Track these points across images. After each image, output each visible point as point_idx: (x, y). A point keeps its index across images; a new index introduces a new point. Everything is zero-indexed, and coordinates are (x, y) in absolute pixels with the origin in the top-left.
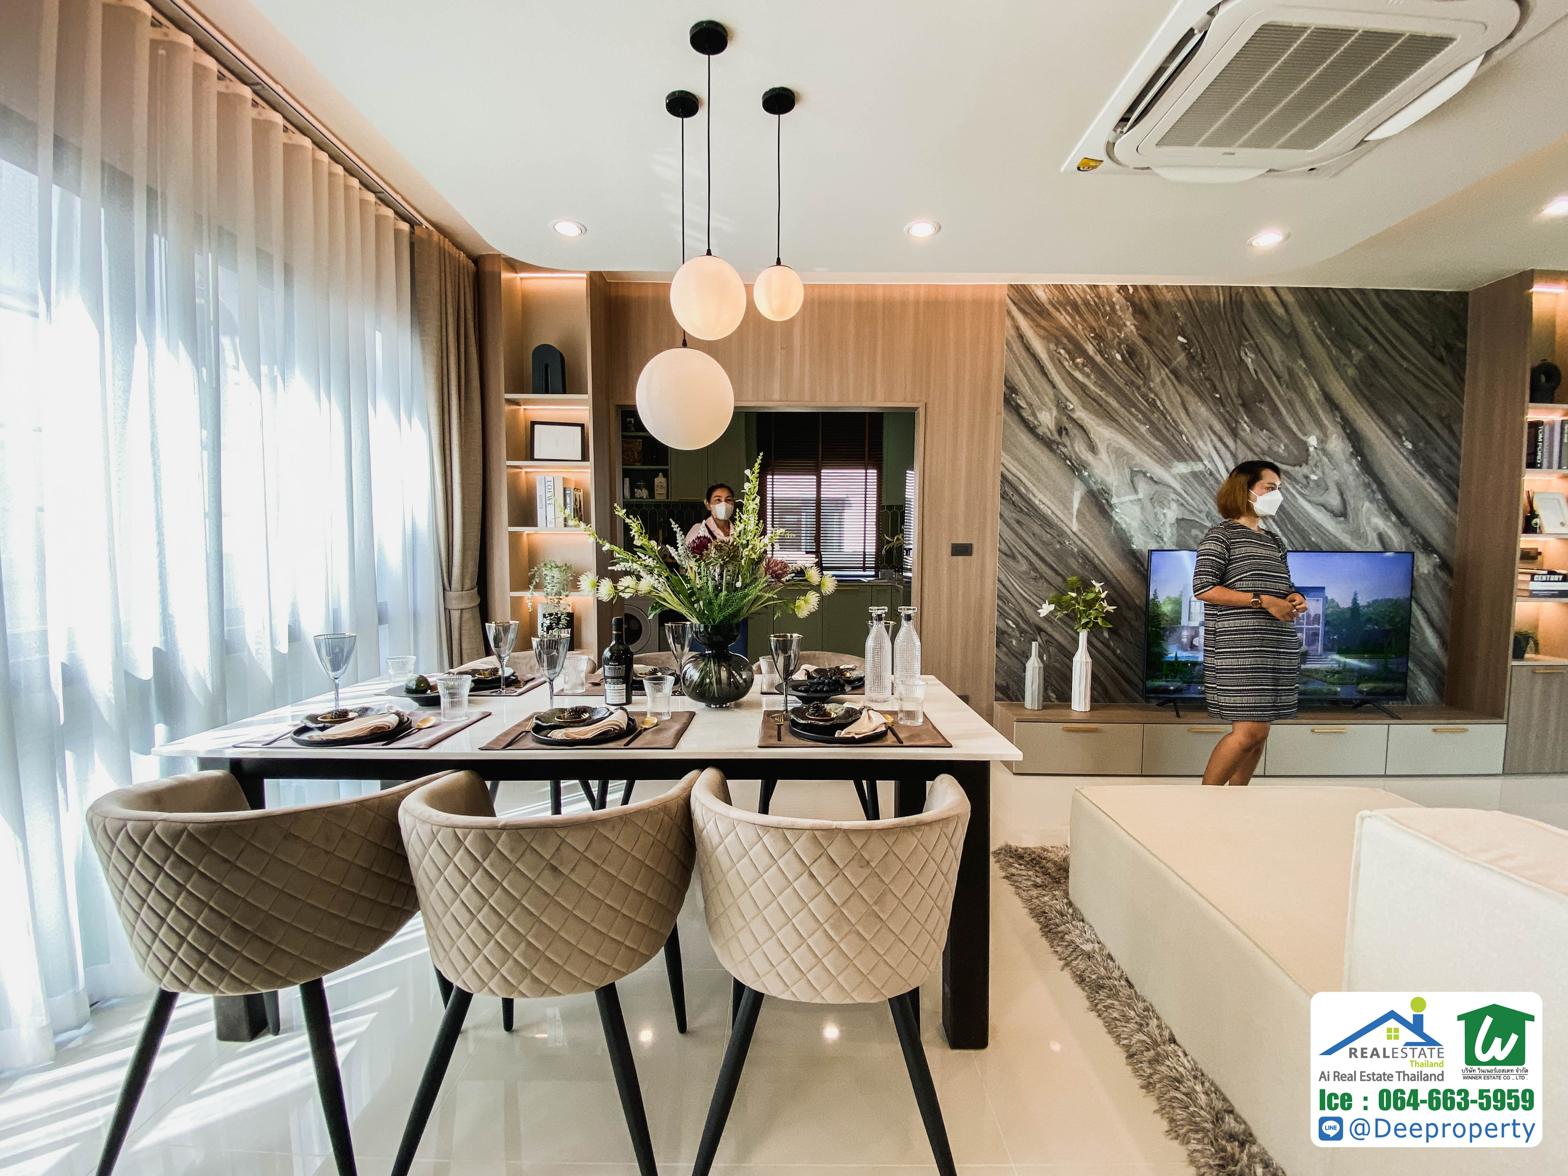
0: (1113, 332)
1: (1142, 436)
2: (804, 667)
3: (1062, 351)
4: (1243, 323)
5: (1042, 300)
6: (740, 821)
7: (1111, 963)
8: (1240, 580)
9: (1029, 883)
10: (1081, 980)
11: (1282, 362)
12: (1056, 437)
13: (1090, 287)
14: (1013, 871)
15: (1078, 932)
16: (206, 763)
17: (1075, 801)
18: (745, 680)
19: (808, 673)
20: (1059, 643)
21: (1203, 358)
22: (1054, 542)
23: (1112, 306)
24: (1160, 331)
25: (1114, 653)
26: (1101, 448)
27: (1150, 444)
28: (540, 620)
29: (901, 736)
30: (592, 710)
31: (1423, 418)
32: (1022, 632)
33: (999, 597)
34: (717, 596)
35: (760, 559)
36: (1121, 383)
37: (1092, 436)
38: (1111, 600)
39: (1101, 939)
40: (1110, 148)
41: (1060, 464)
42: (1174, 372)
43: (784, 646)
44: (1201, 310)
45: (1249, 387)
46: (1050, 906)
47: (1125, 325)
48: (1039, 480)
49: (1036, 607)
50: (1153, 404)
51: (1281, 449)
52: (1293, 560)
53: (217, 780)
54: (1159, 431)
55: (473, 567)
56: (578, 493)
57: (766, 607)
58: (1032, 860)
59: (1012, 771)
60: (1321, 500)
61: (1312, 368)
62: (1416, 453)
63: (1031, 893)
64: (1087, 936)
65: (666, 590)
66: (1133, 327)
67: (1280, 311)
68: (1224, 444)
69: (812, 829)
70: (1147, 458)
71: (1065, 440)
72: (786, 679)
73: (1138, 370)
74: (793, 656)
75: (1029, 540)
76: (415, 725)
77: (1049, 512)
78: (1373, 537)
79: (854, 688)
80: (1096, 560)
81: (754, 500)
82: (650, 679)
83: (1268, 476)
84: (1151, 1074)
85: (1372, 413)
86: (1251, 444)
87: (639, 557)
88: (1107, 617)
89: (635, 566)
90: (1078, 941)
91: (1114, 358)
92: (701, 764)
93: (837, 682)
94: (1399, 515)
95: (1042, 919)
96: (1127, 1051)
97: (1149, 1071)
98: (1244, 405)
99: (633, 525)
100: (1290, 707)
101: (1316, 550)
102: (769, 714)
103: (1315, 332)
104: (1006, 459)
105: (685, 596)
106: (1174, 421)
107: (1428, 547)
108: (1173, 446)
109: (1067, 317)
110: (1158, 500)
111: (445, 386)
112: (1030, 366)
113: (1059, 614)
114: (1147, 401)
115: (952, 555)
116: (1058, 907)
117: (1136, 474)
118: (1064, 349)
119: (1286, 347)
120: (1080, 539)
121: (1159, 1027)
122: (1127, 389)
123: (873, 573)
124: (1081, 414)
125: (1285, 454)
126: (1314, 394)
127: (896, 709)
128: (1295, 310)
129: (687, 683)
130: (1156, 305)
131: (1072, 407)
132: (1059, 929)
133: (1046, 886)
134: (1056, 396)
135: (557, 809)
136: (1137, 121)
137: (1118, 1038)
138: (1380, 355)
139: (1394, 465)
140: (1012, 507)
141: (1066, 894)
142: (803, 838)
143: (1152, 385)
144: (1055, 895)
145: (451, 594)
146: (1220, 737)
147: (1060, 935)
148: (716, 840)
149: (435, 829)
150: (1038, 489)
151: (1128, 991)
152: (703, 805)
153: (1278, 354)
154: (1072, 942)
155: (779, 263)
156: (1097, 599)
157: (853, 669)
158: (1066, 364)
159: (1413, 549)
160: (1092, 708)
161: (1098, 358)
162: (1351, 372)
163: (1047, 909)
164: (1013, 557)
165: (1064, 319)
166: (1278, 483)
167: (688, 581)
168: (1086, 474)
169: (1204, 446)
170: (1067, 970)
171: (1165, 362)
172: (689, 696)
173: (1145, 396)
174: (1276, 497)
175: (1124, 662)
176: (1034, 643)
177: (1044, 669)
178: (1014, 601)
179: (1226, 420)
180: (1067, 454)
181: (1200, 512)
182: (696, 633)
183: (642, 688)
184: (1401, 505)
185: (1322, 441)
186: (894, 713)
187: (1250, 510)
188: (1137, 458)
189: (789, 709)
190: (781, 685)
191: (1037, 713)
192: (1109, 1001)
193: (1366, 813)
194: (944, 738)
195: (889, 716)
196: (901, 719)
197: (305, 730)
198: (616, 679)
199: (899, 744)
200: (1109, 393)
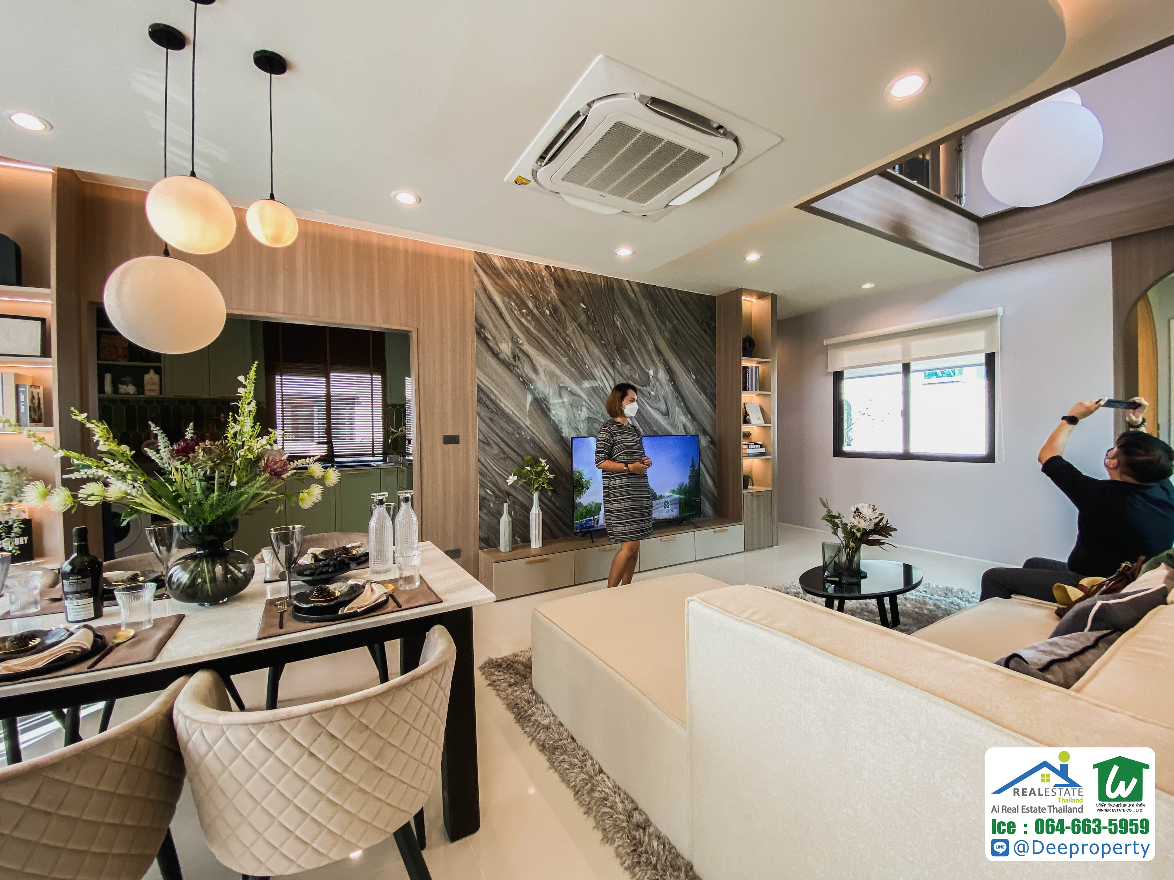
0: (543, 295)
1: (563, 364)
2: (311, 550)
3: (513, 304)
4: (614, 300)
5: (498, 266)
6: (230, 725)
7: (561, 728)
8: (620, 455)
9: (506, 685)
10: (543, 747)
11: (635, 326)
12: (512, 361)
13: (528, 262)
14: (495, 678)
15: (539, 712)
17: (534, 617)
18: (245, 574)
19: (315, 557)
20: (522, 503)
21: (595, 318)
22: (515, 432)
23: (542, 278)
24: (570, 299)
25: (555, 505)
26: (540, 370)
27: (568, 369)
29: (400, 600)
30: (46, 633)
31: (699, 362)
32: (497, 497)
33: (480, 473)
34: (207, 497)
35: (259, 458)
36: (549, 329)
37: (534, 362)
38: (551, 471)
39: (555, 712)
40: (534, 173)
41: (517, 380)
42: (580, 325)
43: (285, 538)
44: (593, 289)
45: (619, 339)
46: (521, 698)
47: (551, 292)
48: (503, 390)
49: (505, 478)
50: (569, 344)
51: (636, 377)
52: (645, 442)
54: (573, 361)
56: (35, 391)
57: (266, 502)
58: (507, 667)
60: (657, 406)
61: (649, 331)
62: (697, 381)
63: (507, 691)
64: (545, 713)
65: (142, 495)
66: (555, 294)
67: (632, 295)
68: (608, 372)
69: (310, 713)
70: (567, 379)
71: (518, 363)
72: (288, 568)
73: (559, 322)
74: (295, 545)
75: (499, 432)
77: (511, 412)
78: (681, 427)
79: (358, 564)
80: (541, 445)
81: (249, 404)
82: (124, 590)
83: (631, 393)
84: (589, 801)
85: (677, 359)
86: (621, 372)
87: (106, 463)
88: (550, 482)
89: (100, 473)
90: (539, 719)
91: (545, 312)
92: (189, 670)
93: (342, 562)
94: (691, 414)
95: (515, 709)
96: (575, 790)
97: (588, 800)
98: (617, 349)
99: (97, 430)
100: (649, 529)
101: (655, 435)
102: (271, 603)
103: (649, 310)
104: (480, 374)
105: (168, 499)
106: (581, 356)
107: (705, 432)
108: (581, 372)
109: (515, 281)
110: (575, 405)
112: (492, 311)
113: (520, 483)
114: (565, 342)
115: (444, 443)
116: (526, 697)
117: (561, 390)
118: (514, 302)
119: (636, 317)
120: (531, 431)
121: (593, 765)
122: (553, 333)
123: (381, 458)
124: (526, 347)
125: (639, 380)
126: (651, 346)
127: (397, 576)
128: (639, 295)
129: (174, 587)
130: (567, 281)
131: (521, 342)
132: (527, 714)
133: (517, 683)
134: (510, 333)
136: (551, 160)
137: (568, 783)
138: (679, 327)
139: (688, 387)
140: (486, 409)
141: (531, 684)
142: (301, 724)
143: (568, 332)
144: (523, 689)
146: (615, 553)
147: (528, 719)
148: (203, 748)
150: (503, 396)
151: (572, 746)
152: (186, 717)
153: (632, 321)
154: (536, 721)
155: (273, 197)
156: (543, 470)
157: (359, 547)
158: (516, 312)
159: (699, 433)
160: (544, 545)
161: (535, 311)
162: (667, 335)
163: (519, 701)
164: (489, 444)
165: (513, 281)
166: (636, 398)
167: (172, 483)
168: (532, 387)
169: (598, 373)
170: (534, 743)
171: (575, 319)
173: (565, 340)
174: (635, 406)
175: (562, 510)
176: (505, 504)
177: (512, 522)
178: (489, 474)
179: (608, 358)
180: (520, 373)
181: (598, 413)
182: (184, 534)
183: (113, 598)
184: (692, 410)
185: (656, 373)
186: (394, 581)
187: (622, 414)
188: (562, 378)
189: (294, 594)
190: (284, 572)
191: (508, 554)
192: (562, 757)
193: (689, 598)
194: (436, 596)
195: (390, 585)
196: (401, 585)
198: (80, 593)
199: (399, 609)
200: (543, 335)
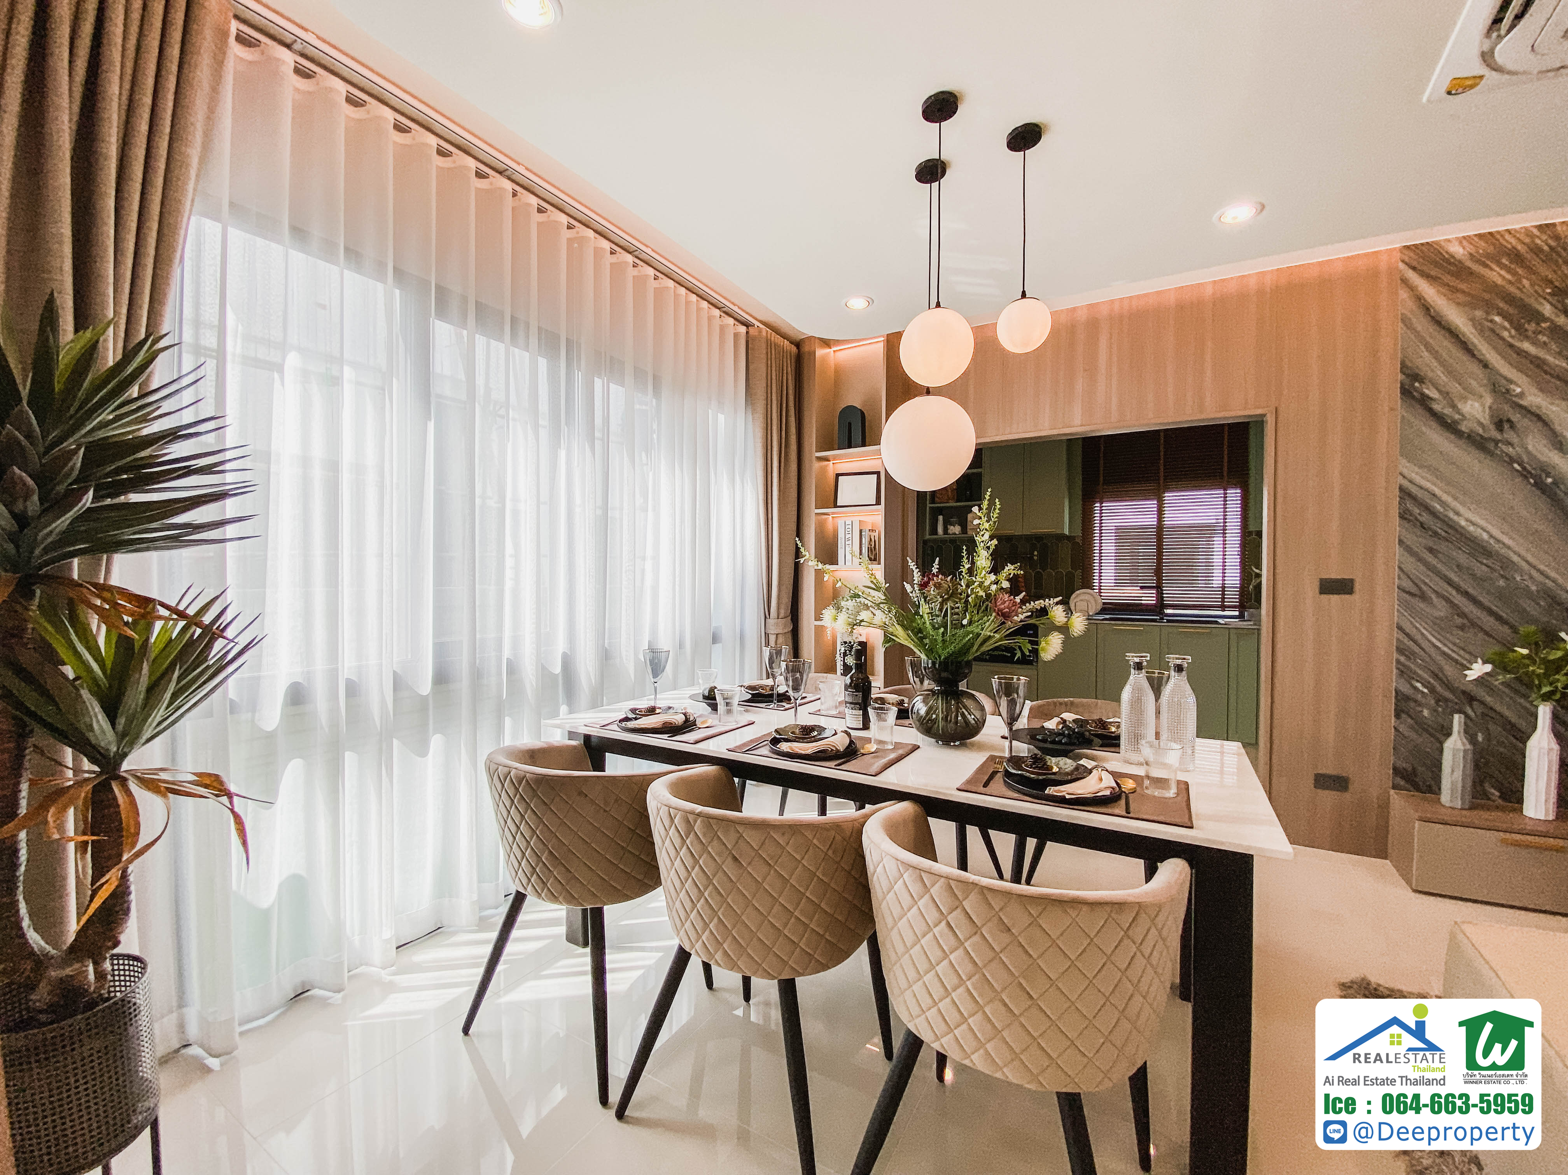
3: (1497, 318)
5: (1458, 257)
12: (1493, 432)
16: (572, 735)
17: (1452, 937)
19: (1065, 723)
20: (1504, 718)
22: (1495, 575)
28: (839, 646)
29: (1136, 806)
30: (822, 729)
32: (1439, 699)
33: (1400, 651)
35: (988, 597)
37: (1556, 427)
41: (1502, 469)
43: (1007, 689)
48: (1468, 495)
49: (1462, 665)
53: (574, 747)
55: (787, 600)
56: (873, 534)
59: (1410, 885)
71: (1510, 435)
74: (1018, 700)
75: (1450, 574)
76: (699, 724)
77: (1486, 536)
79: (1105, 745)
93: (1080, 735)
102: (991, 759)
104: (1406, 467)
109: (1503, 273)
111: (769, 451)
112: (1445, 345)
113: (1501, 678)
115: (1321, 593)
118: (1500, 314)
120: (1542, 574)
123: (1237, 613)
124: (1534, 399)
131: (1518, 390)
134: (1489, 378)
135: (781, 813)
140: (1419, 531)
145: (771, 621)
149: (659, 805)
150: (1463, 504)
155: (1024, 295)
158: (1505, 333)
160: (1558, 817)
161: (1558, 317)
164: (1423, 598)
165: (1499, 276)
168: (1549, 480)
172: (918, 729)
178: (1424, 656)
180: (1514, 454)
186: (1135, 778)
191: (1460, 813)
194: (1191, 817)
195: (1123, 780)
196: (1144, 786)
197: (627, 719)
198: (853, 704)
199: (1127, 814)
